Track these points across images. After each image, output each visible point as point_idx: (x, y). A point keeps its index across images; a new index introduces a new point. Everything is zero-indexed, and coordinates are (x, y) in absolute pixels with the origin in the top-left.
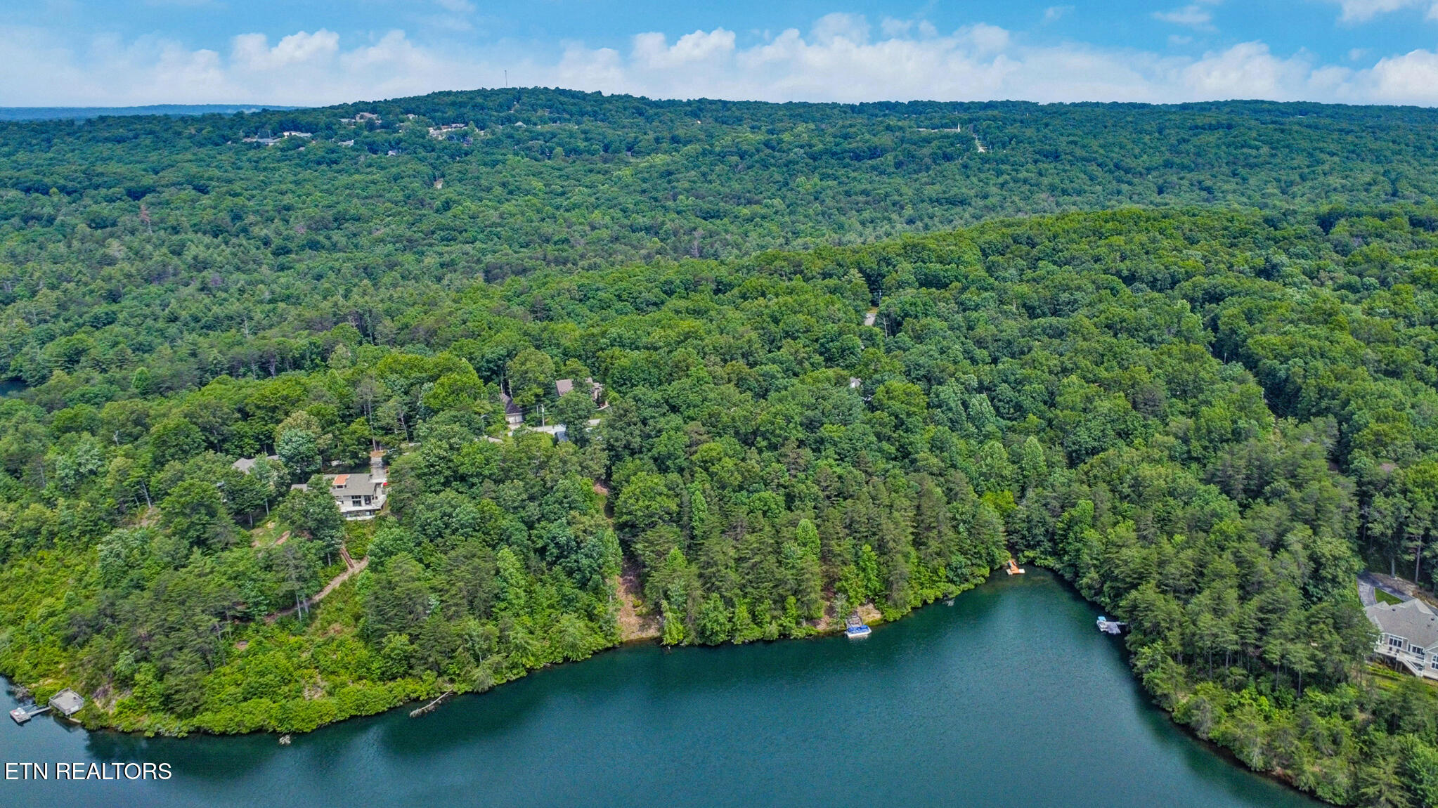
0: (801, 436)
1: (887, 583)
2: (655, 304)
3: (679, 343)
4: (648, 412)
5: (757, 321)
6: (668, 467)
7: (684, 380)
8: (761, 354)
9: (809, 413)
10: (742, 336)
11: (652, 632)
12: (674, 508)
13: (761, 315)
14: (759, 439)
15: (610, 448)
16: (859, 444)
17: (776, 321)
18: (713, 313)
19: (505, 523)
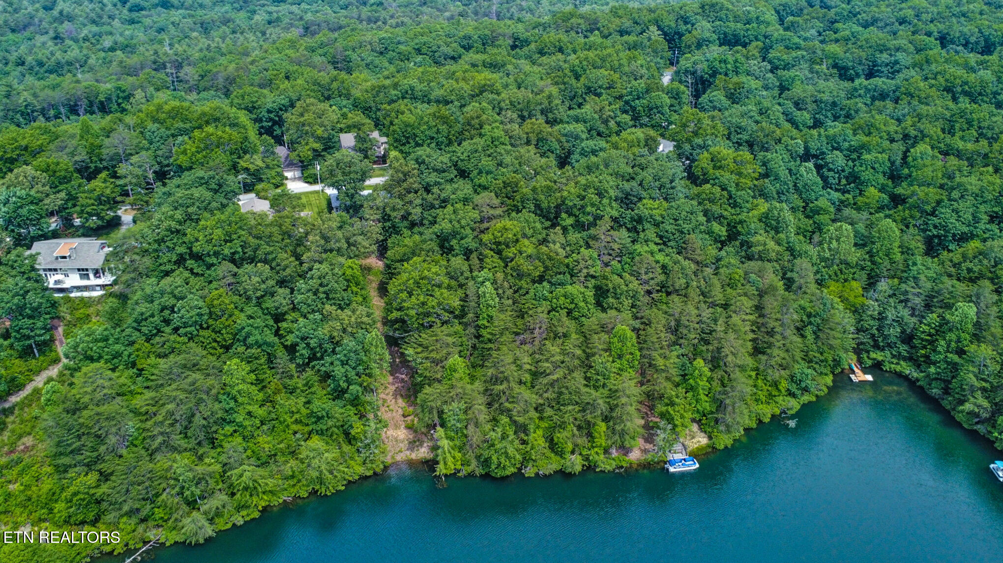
0: (615, 214)
1: (720, 406)
2: (453, 58)
3: (473, 96)
4: (433, 178)
5: (556, 75)
6: (451, 249)
7: (477, 140)
8: (562, 112)
9: (627, 186)
10: (542, 91)
11: (423, 453)
12: (456, 303)
13: (560, 69)
14: (564, 215)
15: (386, 218)
16: (686, 227)
17: (577, 77)
18: (510, 67)
19: (241, 319)
